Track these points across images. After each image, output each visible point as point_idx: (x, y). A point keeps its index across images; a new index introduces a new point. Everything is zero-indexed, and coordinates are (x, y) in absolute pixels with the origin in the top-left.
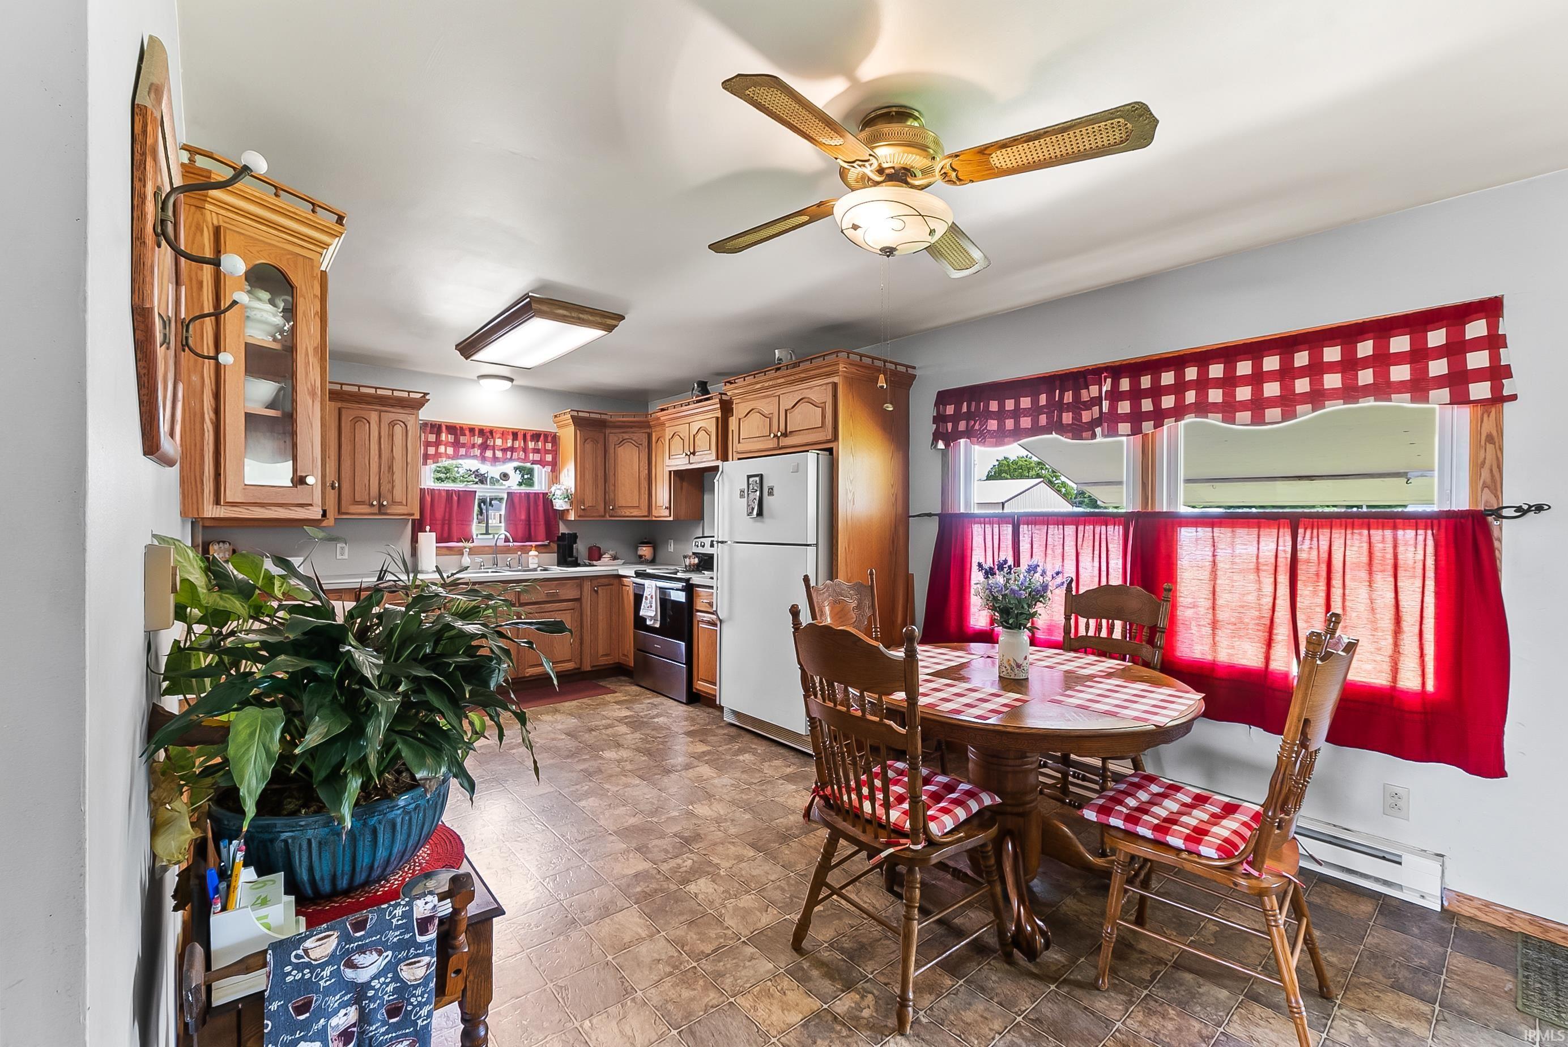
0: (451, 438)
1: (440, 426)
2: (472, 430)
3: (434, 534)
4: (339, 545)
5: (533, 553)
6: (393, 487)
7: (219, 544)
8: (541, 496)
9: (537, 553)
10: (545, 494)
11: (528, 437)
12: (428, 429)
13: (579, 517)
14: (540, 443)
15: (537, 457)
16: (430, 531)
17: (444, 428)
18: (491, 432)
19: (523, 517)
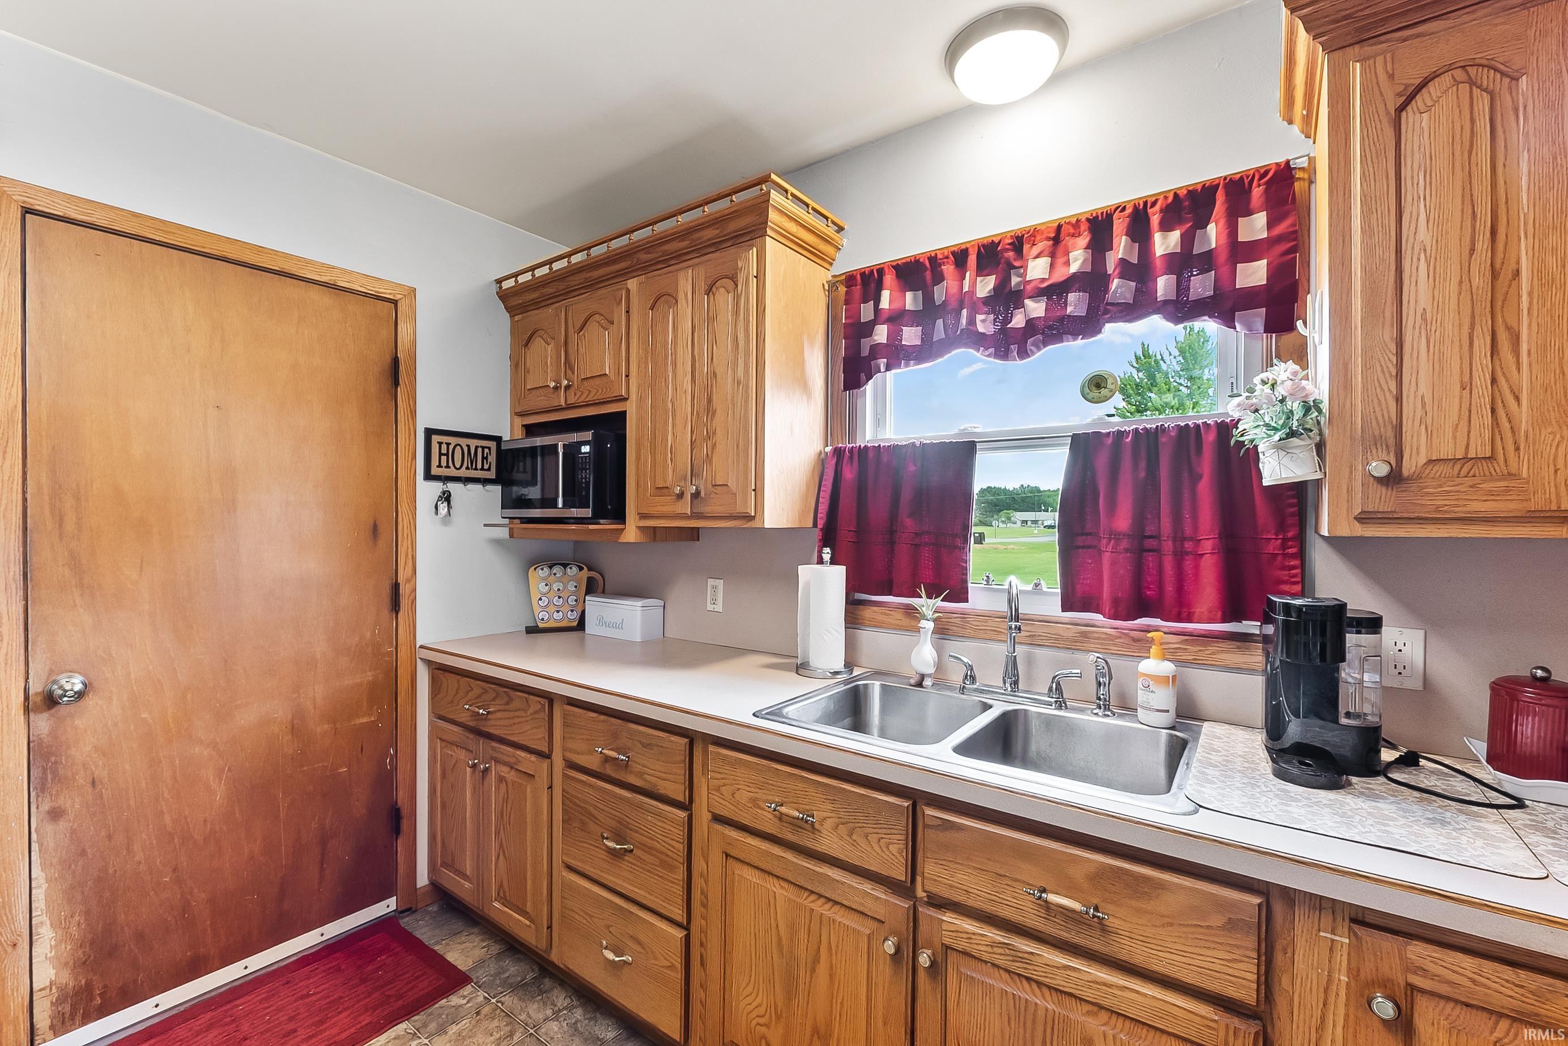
0: (911, 301)
1: (881, 271)
2: (960, 257)
3: (841, 571)
4: (711, 582)
5: (1154, 665)
6: (714, 446)
7: (551, 567)
8: (1210, 438)
9: (1167, 668)
10: (1225, 429)
11: (1155, 219)
12: (857, 289)
13: (1363, 518)
14: (1212, 229)
15: (1201, 285)
16: (833, 562)
17: (889, 279)
18: (1019, 242)
19: (1123, 522)
